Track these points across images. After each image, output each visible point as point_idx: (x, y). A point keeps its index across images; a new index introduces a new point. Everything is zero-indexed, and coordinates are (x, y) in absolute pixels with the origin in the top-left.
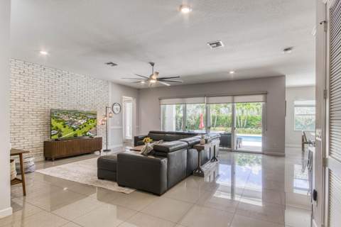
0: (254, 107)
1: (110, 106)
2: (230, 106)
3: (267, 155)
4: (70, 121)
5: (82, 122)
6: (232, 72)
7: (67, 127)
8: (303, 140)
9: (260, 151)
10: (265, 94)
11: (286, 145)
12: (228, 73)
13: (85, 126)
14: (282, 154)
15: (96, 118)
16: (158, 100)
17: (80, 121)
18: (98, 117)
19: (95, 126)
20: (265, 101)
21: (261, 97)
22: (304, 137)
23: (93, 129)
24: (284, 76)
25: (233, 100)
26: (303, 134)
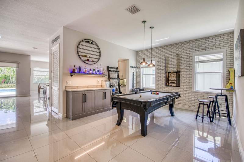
8: (39, 88)
9: (15, 95)
11: (31, 91)
14: (29, 95)
22: (39, 86)
24: (30, 56)
26: (39, 85)
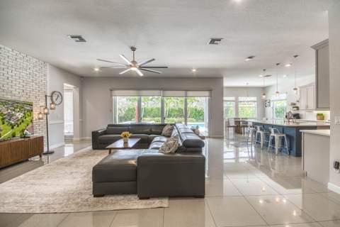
0: (175, 101)
1: (49, 94)
2: (183, 99)
3: (213, 138)
4: (9, 114)
5: (19, 115)
6: (194, 70)
7: (6, 123)
10: (210, 90)
12: (190, 71)
13: (23, 121)
15: (32, 110)
16: (109, 91)
17: (18, 114)
18: (34, 109)
19: (31, 121)
20: (211, 96)
21: (207, 93)
23: (30, 125)
25: (186, 94)
